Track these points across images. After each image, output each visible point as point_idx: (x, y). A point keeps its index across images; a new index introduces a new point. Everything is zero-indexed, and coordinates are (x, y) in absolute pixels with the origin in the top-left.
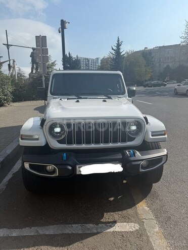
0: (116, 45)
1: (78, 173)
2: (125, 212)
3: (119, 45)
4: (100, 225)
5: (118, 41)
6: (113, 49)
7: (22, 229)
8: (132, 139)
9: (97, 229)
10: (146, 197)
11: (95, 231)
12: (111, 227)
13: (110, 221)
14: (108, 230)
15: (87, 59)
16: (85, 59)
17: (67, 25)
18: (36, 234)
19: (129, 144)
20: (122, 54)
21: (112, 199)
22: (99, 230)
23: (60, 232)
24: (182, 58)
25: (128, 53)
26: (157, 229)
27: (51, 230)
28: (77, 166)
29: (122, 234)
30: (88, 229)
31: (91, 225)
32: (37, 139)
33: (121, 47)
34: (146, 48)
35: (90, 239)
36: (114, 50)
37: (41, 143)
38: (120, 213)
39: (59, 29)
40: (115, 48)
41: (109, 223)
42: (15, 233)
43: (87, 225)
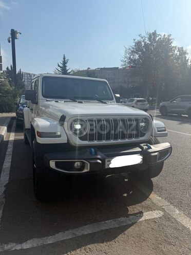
0: (62, 62)
1: (106, 167)
2: (143, 203)
3: (65, 63)
4: (131, 217)
5: (64, 58)
6: (59, 66)
7: (54, 235)
8: (143, 135)
9: (130, 221)
10: (152, 190)
11: (130, 223)
12: (141, 217)
13: (136, 212)
14: (141, 220)
15: (29, 74)
16: (27, 74)
17: (18, 35)
18: (74, 236)
19: (141, 139)
20: (68, 72)
21: (125, 195)
22: (133, 221)
23: (97, 230)
24: (120, 80)
25: (74, 71)
26: (177, 212)
27: (87, 230)
28: (106, 160)
29: (154, 221)
30: (122, 222)
31: (123, 218)
32: (59, 136)
33: (67, 65)
34: (88, 68)
35: (130, 229)
36: (61, 67)
37: (63, 140)
38: (140, 204)
39: (9, 38)
40: (61, 65)
41: (137, 214)
42: (50, 240)
43: (119, 219)
